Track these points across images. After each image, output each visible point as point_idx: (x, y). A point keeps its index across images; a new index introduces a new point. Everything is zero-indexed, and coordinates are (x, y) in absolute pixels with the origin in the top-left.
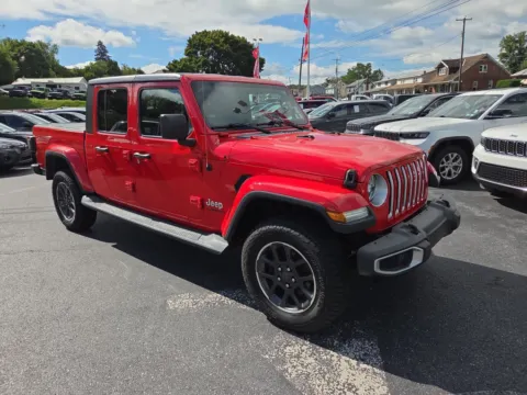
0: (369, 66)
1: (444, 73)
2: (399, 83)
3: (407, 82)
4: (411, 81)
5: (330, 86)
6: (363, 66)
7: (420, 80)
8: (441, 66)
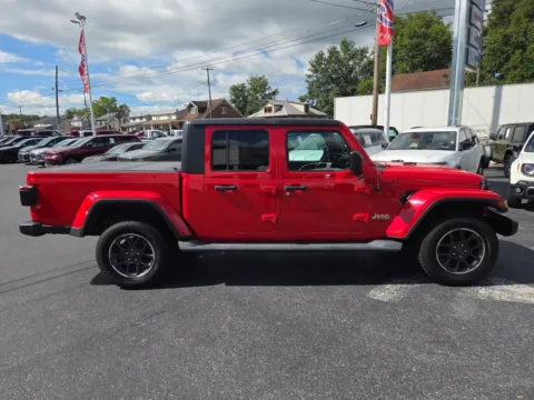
0: (114, 100)
1: (194, 111)
2: (154, 119)
3: (162, 118)
4: (166, 118)
5: (75, 118)
6: (107, 100)
7: (174, 118)
8: (190, 106)
